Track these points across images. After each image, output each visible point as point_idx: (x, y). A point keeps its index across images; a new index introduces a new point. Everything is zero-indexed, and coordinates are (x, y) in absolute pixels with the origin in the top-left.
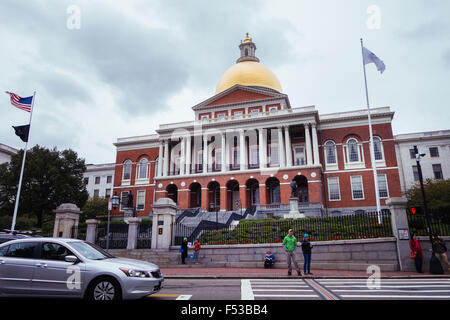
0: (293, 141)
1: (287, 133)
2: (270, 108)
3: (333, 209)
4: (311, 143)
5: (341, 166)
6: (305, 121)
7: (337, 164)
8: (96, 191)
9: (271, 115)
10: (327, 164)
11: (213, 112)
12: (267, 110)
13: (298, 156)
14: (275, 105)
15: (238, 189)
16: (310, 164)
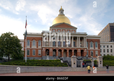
1: (79, 39)
4: (85, 42)
6: (84, 36)
7: (88, 48)
11: (56, 29)
12: (72, 31)
14: (74, 30)
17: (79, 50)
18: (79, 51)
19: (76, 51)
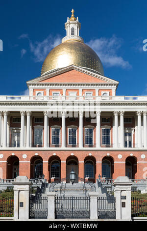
11: (48, 89)
17: (120, 156)
18: (120, 162)
19: (108, 161)
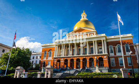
0: (98, 46)
1: (96, 43)
2: (91, 35)
3: (113, 69)
4: (104, 46)
5: (115, 54)
6: (102, 39)
7: (113, 53)
8: (36, 61)
9: (91, 37)
10: (110, 53)
12: (90, 35)
13: (100, 50)
15: (80, 61)
16: (104, 53)
